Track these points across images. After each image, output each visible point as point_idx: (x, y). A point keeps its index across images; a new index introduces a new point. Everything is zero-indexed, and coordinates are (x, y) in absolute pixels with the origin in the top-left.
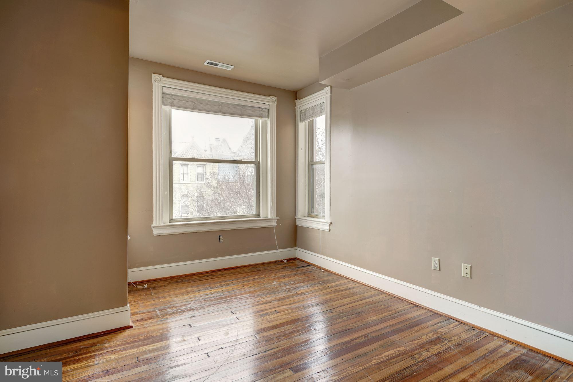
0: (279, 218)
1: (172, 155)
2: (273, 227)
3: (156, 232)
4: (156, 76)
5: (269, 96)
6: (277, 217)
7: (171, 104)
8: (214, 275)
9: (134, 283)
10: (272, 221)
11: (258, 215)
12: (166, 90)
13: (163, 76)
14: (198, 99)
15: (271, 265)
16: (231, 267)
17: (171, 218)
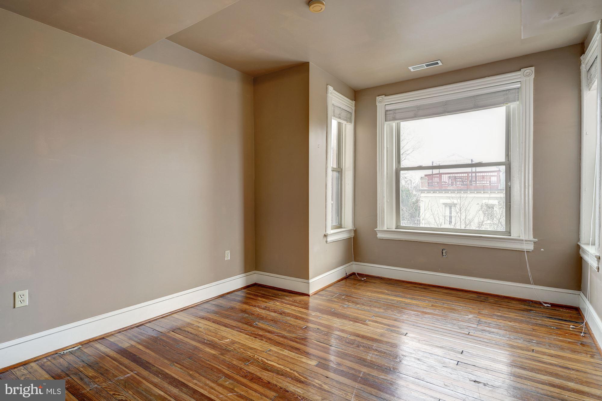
0: (536, 240)
1: (401, 165)
2: (524, 251)
3: (380, 235)
4: (379, 98)
5: (520, 70)
6: (534, 238)
7: (393, 118)
8: (428, 289)
9: (358, 274)
10: (522, 242)
11: (509, 233)
12: (388, 108)
13: (386, 96)
14: (420, 105)
15: (514, 302)
16: (457, 289)
17: (398, 225)
